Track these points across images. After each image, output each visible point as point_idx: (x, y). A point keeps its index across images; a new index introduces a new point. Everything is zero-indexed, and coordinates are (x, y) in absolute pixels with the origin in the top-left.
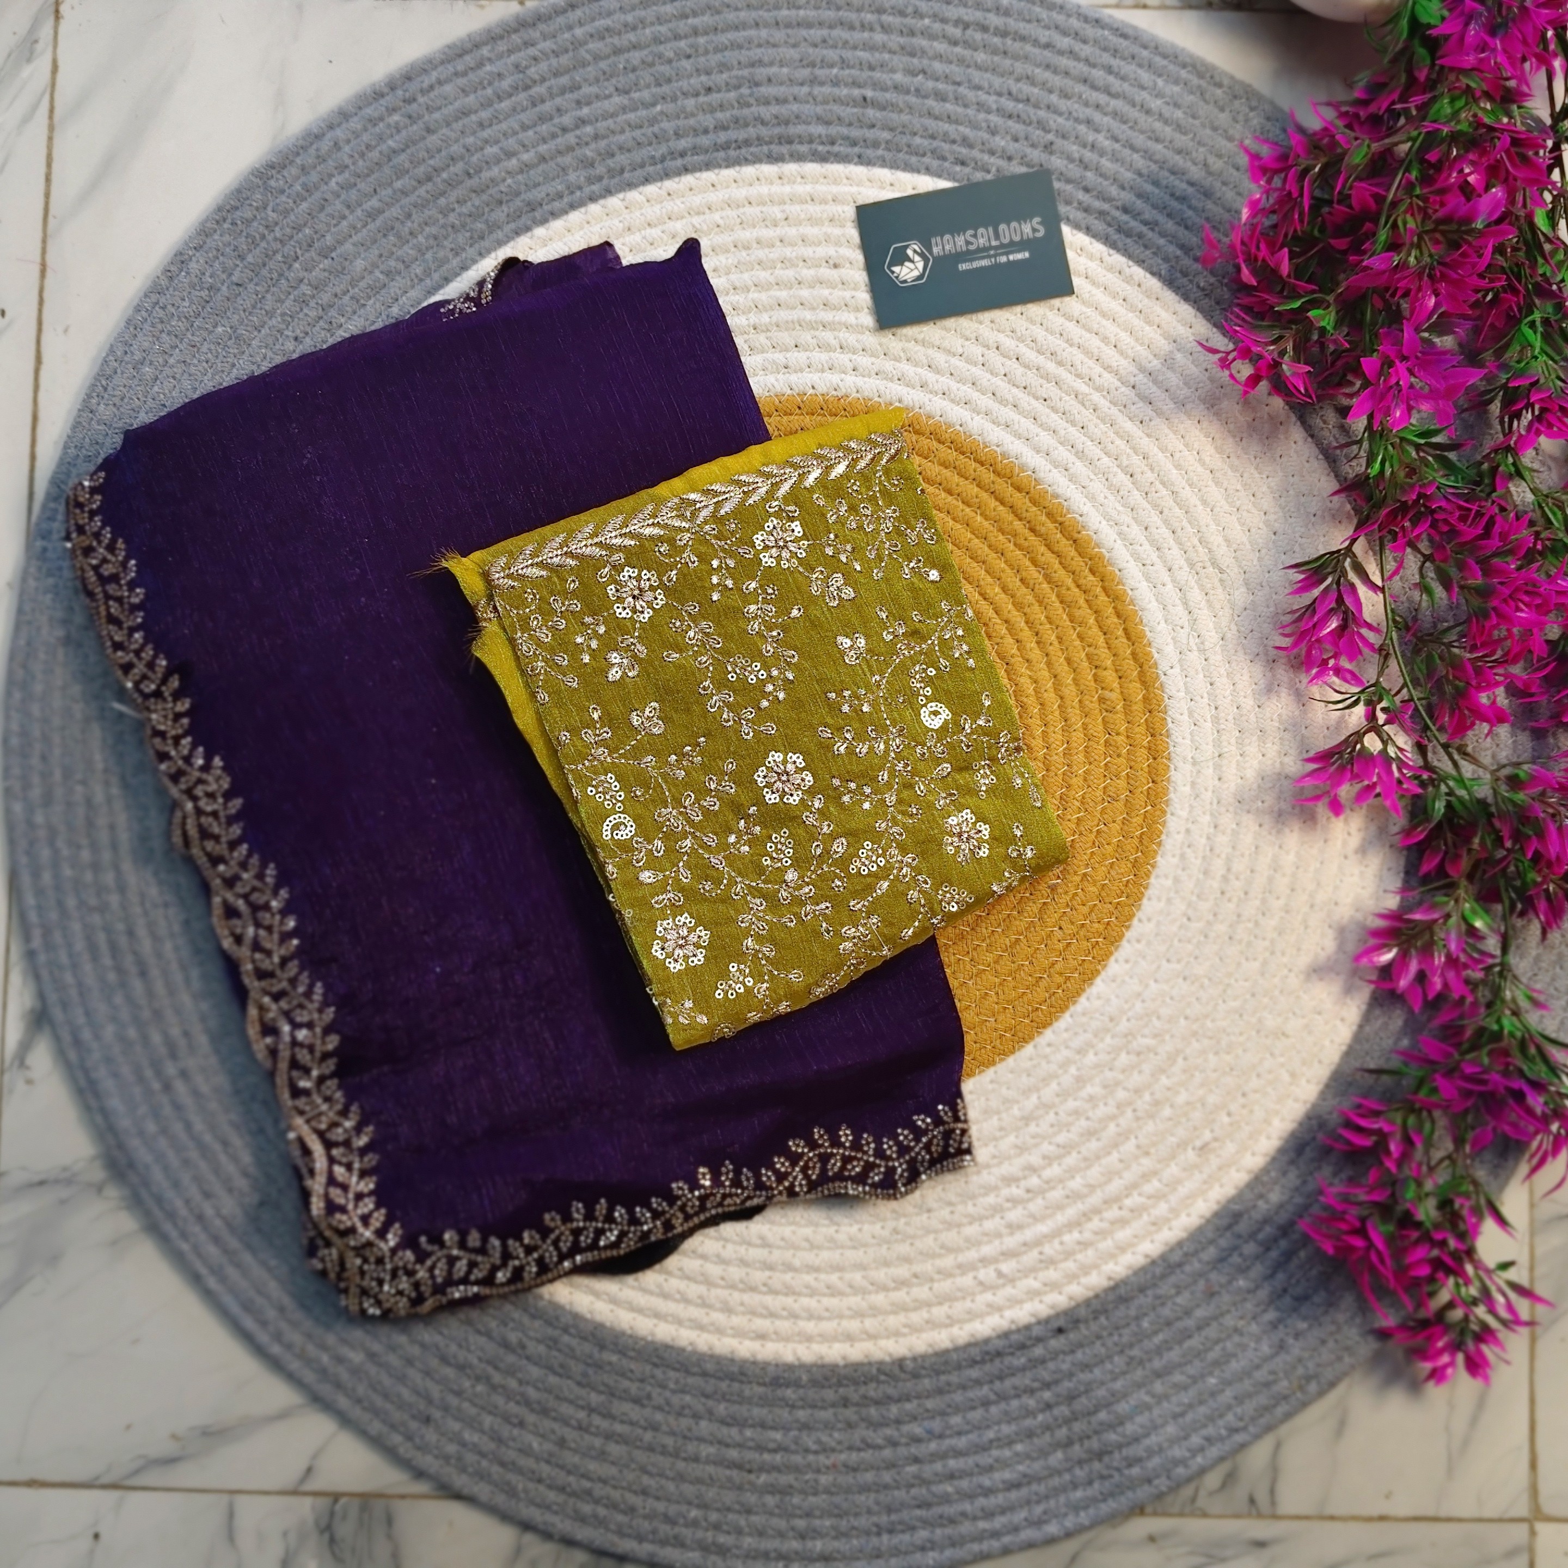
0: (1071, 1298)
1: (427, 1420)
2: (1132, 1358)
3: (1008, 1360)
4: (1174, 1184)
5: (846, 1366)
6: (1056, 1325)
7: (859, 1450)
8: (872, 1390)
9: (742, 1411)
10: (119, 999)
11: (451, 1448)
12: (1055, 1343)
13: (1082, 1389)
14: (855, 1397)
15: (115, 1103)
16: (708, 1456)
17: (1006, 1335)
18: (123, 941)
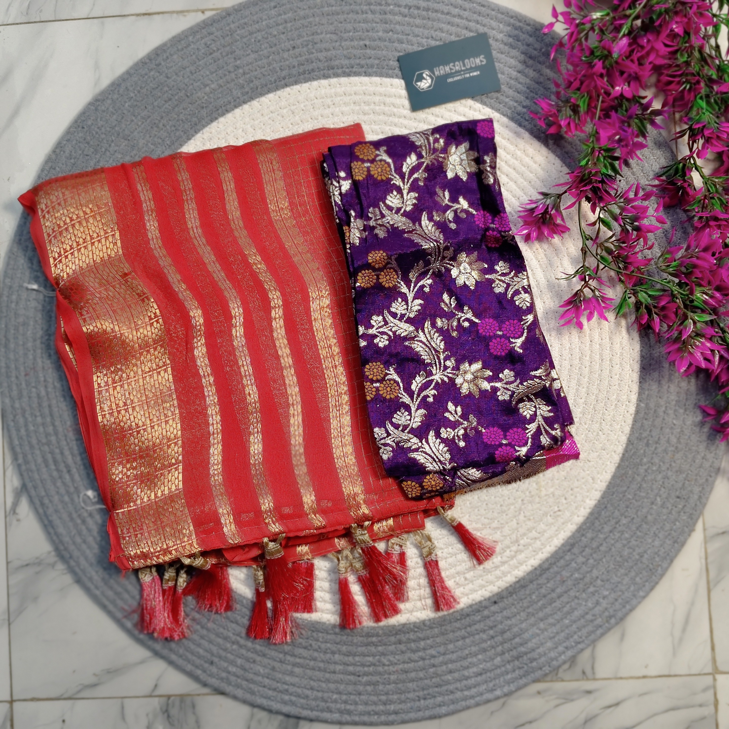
0: (499, 588)
1: (212, 663)
2: (529, 613)
3: (472, 617)
4: (542, 533)
5: (399, 626)
6: (493, 600)
7: (408, 663)
8: (412, 636)
9: (353, 649)
10: (59, 484)
11: (224, 675)
12: (494, 608)
13: (507, 628)
14: (404, 639)
15: (61, 530)
16: (340, 670)
17: (471, 606)
18: (59, 457)
